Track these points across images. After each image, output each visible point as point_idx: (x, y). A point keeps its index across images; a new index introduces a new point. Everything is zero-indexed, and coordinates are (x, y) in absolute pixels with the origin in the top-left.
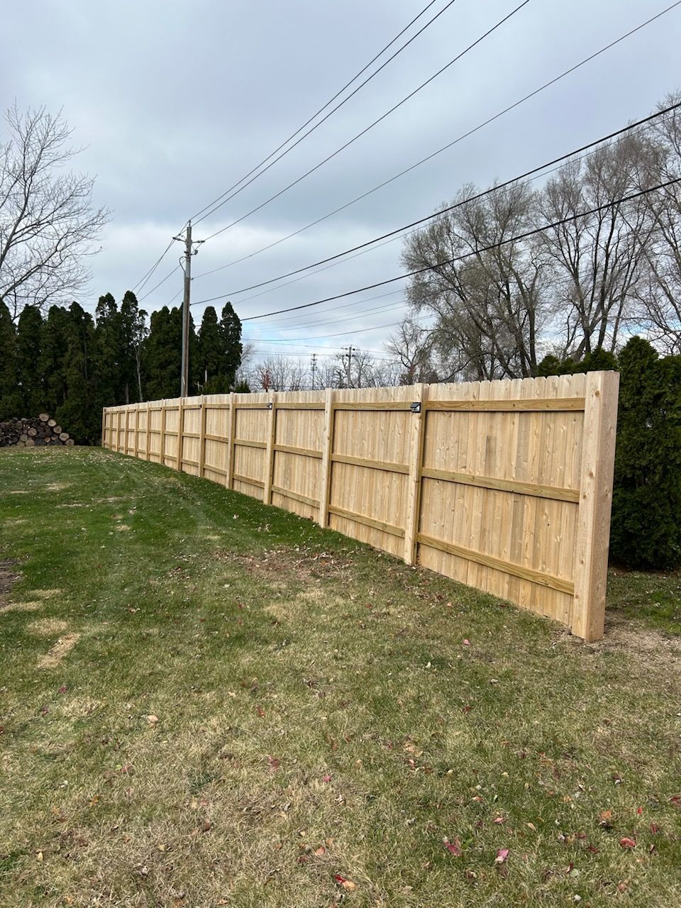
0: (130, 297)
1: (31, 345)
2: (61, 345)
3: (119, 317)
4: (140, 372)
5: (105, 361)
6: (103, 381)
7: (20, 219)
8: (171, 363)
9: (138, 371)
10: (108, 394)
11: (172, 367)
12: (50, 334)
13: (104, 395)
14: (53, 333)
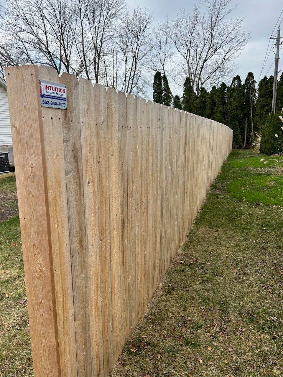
0: (250, 75)
1: (202, 105)
2: (214, 103)
3: (244, 86)
4: (252, 112)
5: (233, 108)
6: (232, 118)
7: (209, 49)
8: (266, 105)
9: (251, 111)
10: (235, 124)
11: (266, 108)
12: (210, 99)
13: (233, 125)
14: (211, 98)
